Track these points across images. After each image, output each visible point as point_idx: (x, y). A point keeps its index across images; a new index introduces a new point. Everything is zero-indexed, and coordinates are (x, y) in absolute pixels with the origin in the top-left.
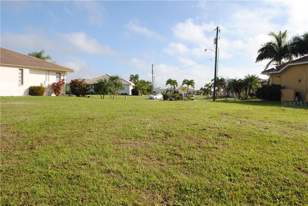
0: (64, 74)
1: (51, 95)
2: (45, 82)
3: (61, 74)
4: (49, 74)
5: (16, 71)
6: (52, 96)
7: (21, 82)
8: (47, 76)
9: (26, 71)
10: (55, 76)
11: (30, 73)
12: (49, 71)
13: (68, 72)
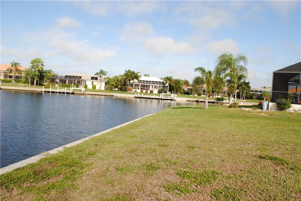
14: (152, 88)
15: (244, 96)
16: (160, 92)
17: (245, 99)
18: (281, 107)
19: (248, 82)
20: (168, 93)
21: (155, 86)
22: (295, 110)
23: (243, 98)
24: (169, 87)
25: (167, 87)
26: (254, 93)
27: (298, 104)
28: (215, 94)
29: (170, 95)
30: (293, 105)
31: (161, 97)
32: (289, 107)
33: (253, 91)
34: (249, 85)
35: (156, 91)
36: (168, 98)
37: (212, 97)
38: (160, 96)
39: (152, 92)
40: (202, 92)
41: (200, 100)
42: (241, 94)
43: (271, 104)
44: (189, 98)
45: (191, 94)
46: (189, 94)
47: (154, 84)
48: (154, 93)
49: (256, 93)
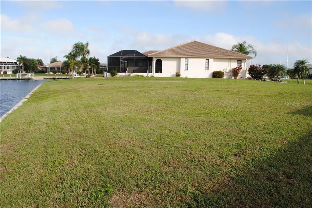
0: (244, 61)
1: (231, 78)
2: (227, 68)
3: (242, 61)
4: (231, 62)
5: (204, 61)
6: (233, 79)
7: (207, 69)
8: (229, 63)
9: (211, 60)
10: (237, 63)
11: (214, 61)
12: (231, 59)
13: (247, 59)
14: (5, 69)
15: (95, 71)
16: (15, 72)
17: (96, 74)
18: (113, 75)
19: (97, 59)
20: (24, 73)
21: (7, 67)
22: (119, 76)
23: (95, 73)
24: (24, 67)
25: (22, 67)
26: (103, 68)
27: (121, 72)
28: (69, 71)
29: (26, 75)
30: (118, 73)
31: (17, 78)
32: (117, 74)
33: (102, 67)
34: (98, 61)
35: (10, 72)
36: (24, 77)
37: (67, 74)
38: (16, 76)
39: (5, 73)
40: (57, 70)
41: (57, 77)
42: (92, 69)
43: (108, 73)
44: (46, 76)
45: (46, 73)
46: (44, 73)
47: (6, 64)
48: (8, 74)
49: (105, 68)
